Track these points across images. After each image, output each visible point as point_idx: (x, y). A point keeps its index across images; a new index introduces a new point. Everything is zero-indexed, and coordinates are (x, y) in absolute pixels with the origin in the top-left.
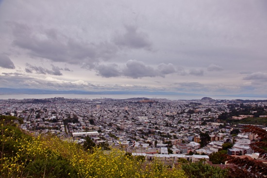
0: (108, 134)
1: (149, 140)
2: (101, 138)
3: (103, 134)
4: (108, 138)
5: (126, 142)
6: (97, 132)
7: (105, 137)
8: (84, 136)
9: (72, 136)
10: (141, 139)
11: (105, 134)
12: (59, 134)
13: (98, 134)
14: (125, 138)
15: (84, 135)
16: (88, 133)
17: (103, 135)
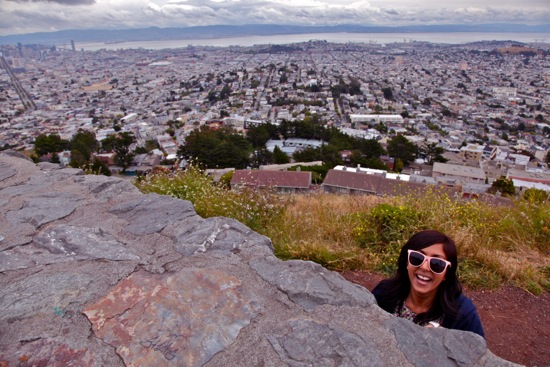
0: (424, 122)
1: (522, 145)
2: (408, 129)
3: (412, 121)
4: (424, 132)
5: (476, 148)
6: (399, 116)
7: (417, 127)
8: (373, 123)
9: (349, 120)
10: (503, 142)
11: (417, 122)
12: (325, 115)
13: (402, 121)
14: (462, 134)
15: (374, 120)
16: (381, 116)
17: (413, 125)
